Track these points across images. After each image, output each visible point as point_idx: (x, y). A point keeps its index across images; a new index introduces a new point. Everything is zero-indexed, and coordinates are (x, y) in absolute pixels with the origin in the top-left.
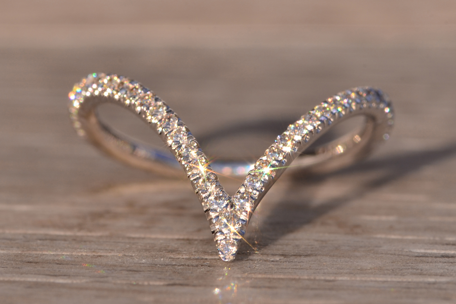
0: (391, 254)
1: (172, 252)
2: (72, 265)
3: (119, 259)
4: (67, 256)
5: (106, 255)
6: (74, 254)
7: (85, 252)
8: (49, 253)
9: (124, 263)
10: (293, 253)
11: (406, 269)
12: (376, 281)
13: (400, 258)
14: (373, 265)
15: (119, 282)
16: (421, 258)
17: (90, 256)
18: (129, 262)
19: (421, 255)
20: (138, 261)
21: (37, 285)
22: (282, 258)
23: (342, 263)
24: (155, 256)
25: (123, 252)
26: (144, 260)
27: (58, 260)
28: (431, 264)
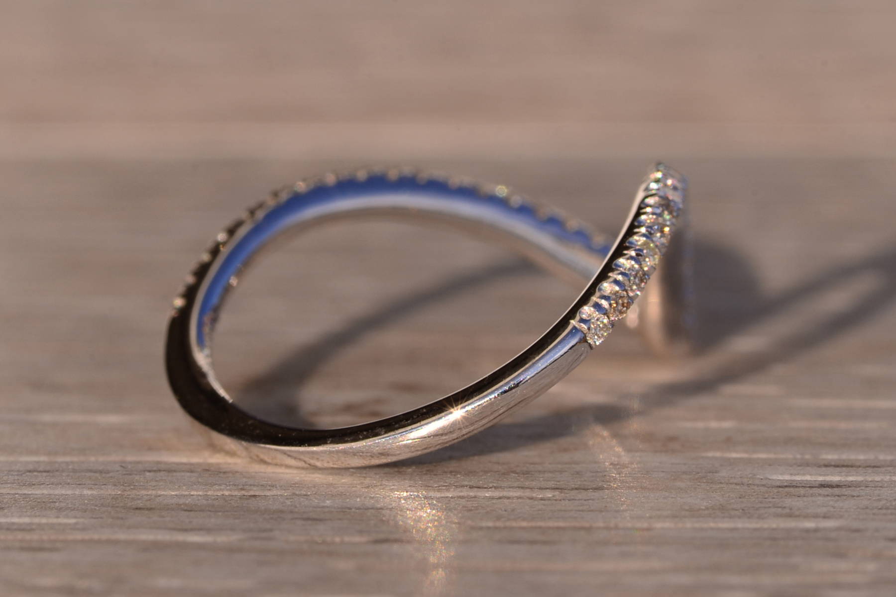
0: (736, 484)
2: (210, 511)
3: (286, 501)
4: (200, 498)
5: (263, 494)
6: (211, 494)
7: (227, 490)
8: (170, 493)
9: (296, 507)
10: (573, 485)
11: (765, 507)
12: (719, 529)
14: (710, 501)
15: (292, 538)
16: (786, 489)
17: (238, 497)
18: (304, 505)
19: (785, 484)
20: (318, 503)
21: (156, 546)
22: (557, 493)
23: (657, 500)
24: (345, 495)
25: (290, 488)
26: (328, 502)
27: (185, 504)
28: (805, 499)
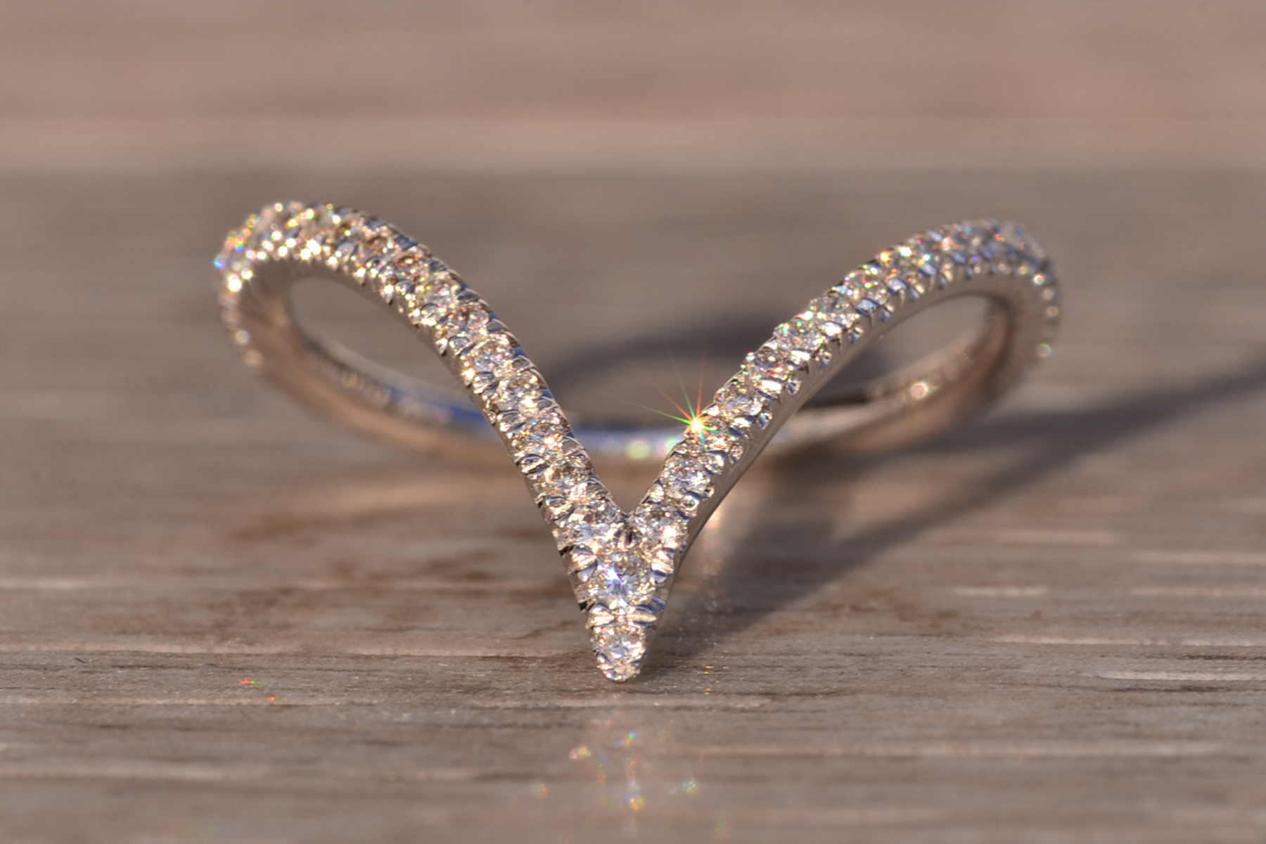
0: (1050, 686)
1: (475, 693)
2: (219, 730)
3: (339, 714)
4: (202, 709)
5: (302, 703)
6: (219, 703)
7: (246, 697)
8: (155, 702)
9: (354, 724)
10: (792, 689)
11: (1097, 723)
12: (1024, 758)
13: (1076, 697)
14: (1009, 714)
15: (350, 772)
16: (1130, 694)
17: (263, 707)
18: (368, 720)
19: (1128, 686)
20: (391, 717)
21: (135, 786)
22: (767, 701)
23: (926, 711)
24: (432, 704)
25: (346, 694)
26: (405, 715)
27: (179, 719)
28: (1159, 710)
